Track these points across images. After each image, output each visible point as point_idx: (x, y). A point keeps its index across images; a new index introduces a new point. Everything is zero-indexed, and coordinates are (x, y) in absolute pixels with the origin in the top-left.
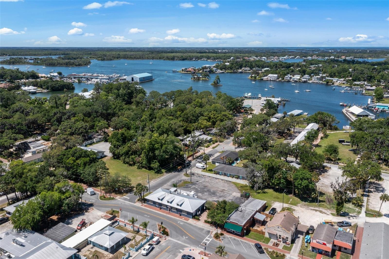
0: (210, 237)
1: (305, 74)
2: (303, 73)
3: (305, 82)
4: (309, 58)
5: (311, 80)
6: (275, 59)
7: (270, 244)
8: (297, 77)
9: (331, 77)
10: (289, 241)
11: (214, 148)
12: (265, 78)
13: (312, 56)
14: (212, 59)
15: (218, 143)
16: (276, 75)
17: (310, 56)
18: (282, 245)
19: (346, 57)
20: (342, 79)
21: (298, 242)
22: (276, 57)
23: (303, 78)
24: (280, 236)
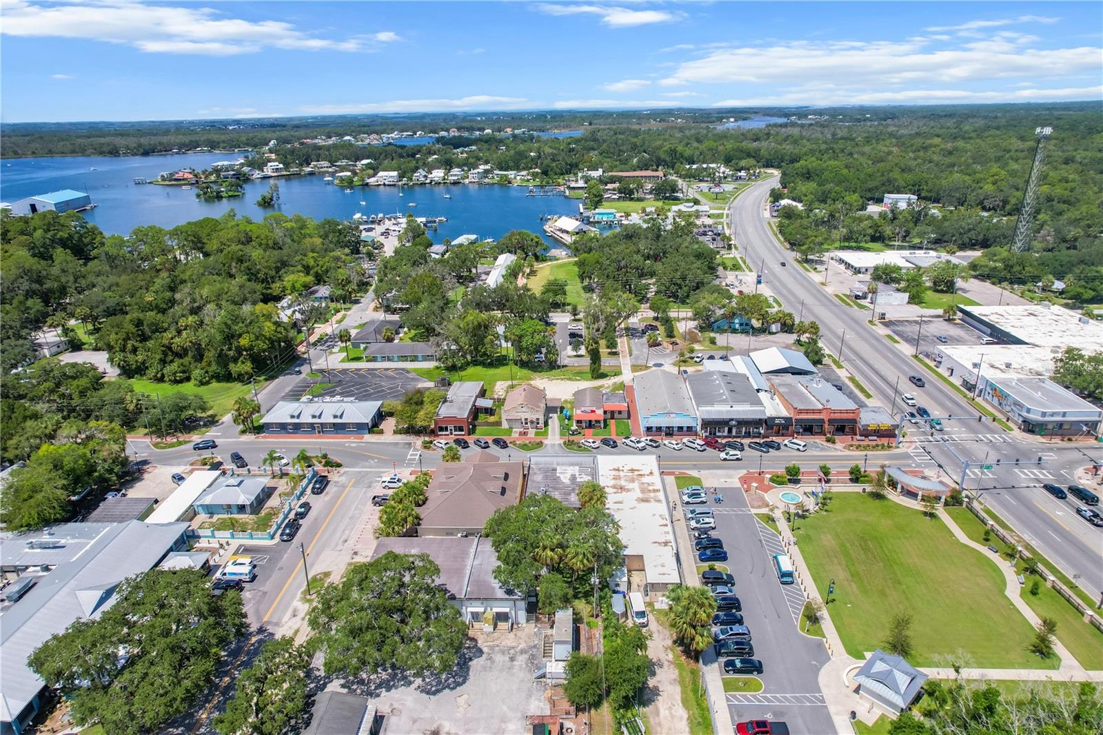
0: (415, 450)
1: (451, 168)
2: (448, 164)
3: (455, 183)
4: (443, 133)
5: (468, 177)
6: (373, 140)
7: (515, 435)
8: (438, 174)
9: (500, 170)
10: (541, 424)
11: (339, 322)
12: (372, 181)
13: (447, 130)
14: (224, 148)
15: (343, 312)
16: (395, 173)
17: (443, 130)
18: (532, 433)
19: (514, 129)
20: (524, 173)
21: (553, 422)
22: (373, 136)
23: (451, 175)
24: (526, 419)
